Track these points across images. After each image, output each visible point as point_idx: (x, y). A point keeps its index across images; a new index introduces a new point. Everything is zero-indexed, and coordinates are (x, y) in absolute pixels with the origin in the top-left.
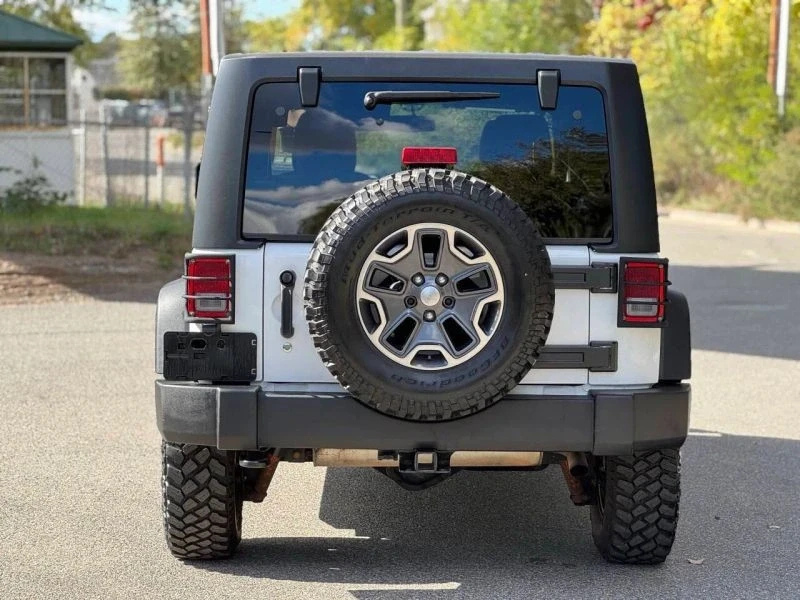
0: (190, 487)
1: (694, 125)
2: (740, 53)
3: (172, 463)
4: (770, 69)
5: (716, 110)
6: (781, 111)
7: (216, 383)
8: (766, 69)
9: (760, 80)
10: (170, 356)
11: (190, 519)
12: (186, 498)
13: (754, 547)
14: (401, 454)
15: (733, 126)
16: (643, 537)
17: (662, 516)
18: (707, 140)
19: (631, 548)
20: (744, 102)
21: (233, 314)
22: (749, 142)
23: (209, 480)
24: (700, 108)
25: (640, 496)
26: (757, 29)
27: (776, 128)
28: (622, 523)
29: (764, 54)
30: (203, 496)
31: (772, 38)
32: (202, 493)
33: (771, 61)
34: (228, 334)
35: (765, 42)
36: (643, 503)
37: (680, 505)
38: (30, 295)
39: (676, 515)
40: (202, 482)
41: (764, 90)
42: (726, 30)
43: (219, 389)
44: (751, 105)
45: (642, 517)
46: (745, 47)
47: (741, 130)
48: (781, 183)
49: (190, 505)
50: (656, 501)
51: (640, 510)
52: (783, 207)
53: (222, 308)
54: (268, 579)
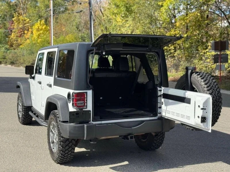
3: (63, 142)
10: (71, 117)
21: (87, 106)
34: (84, 111)
43: (86, 125)
53: (83, 104)
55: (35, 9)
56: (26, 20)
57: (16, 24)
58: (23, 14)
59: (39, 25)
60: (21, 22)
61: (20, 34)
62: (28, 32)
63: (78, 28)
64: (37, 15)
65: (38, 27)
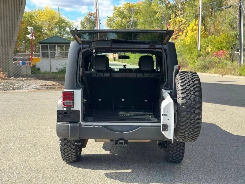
0: (66, 146)
1: (184, 56)
2: (192, 43)
3: (61, 141)
4: (197, 46)
5: (188, 53)
6: (199, 53)
7: (70, 123)
8: (196, 46)
9: (195, 48)
10: (58, 116)
11: (66, 154)
12: (65, 149)
13: (202, 156)
14: (116, 140)
15: (191, 56)
16: (176, 157)
17: (180, 153)
18: (186, 58)
19: (173, 160)
20: (193, 51)
21: (74, 106)
22: (193, 59)
23: (70, 145)
24: (185, 53)
25: (175, 148)
26: (195, 38)
27: (198, 56)
28: (171, 154)
29: (196, 43)
30: (69, 149)
31: (197, 40)
32: (69, 148)
33: (197, 44)
34: (73, 111)
35: (196, 41)
36: (176, 149)
37: (185, 150)
38: (62, 89)
39: (184, 152)
40: (69, 145)
41: (196, 49)
42: (189, 39)
43: (70, 125)
44: (194, 52)
45: (176, 153)
46: (192, 42)
47: (192, 57)
48: (199, 66)
49: (66, 151)
50: (179, 149)
51: (175, 151)
52: (199, 70)
53: (71, 104)
54: (85, 169)
55: (192, 9)
56: (182, 21)
57: (172, 26)
58: (180, 15)
59: (194, 25)
60: (178, 23)
61: (176, 35)
62: (182, 33)
63: (231, 26)
64: (194, 14)
65: (193, 27)
